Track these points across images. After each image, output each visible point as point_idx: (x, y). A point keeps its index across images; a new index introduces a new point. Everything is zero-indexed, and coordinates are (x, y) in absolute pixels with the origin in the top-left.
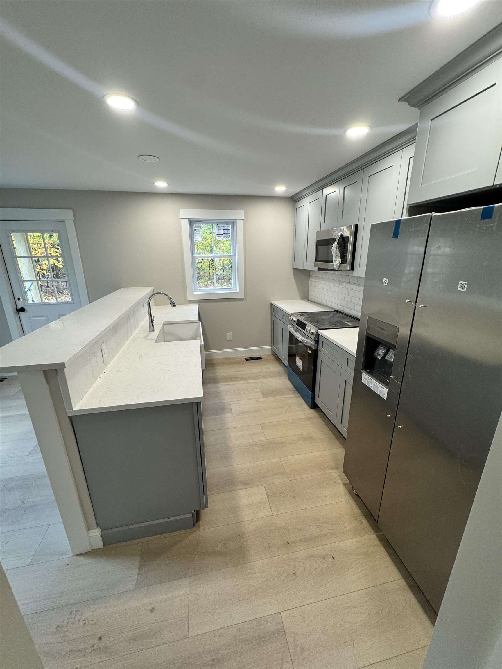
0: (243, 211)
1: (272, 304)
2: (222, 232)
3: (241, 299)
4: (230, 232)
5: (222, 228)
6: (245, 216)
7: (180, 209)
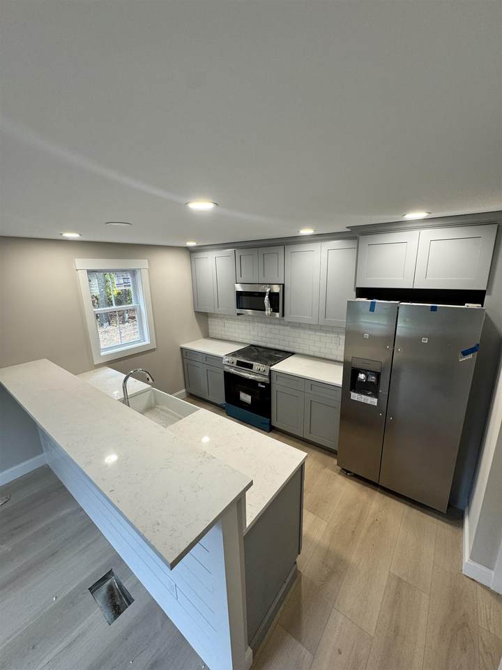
0: (146, 261)
1: (182, 349)
2: (122, 281)
3: (154, 350)
4: (130, 280)
5: (121, 278)
6: (149, 265)
7: (76, 259)
